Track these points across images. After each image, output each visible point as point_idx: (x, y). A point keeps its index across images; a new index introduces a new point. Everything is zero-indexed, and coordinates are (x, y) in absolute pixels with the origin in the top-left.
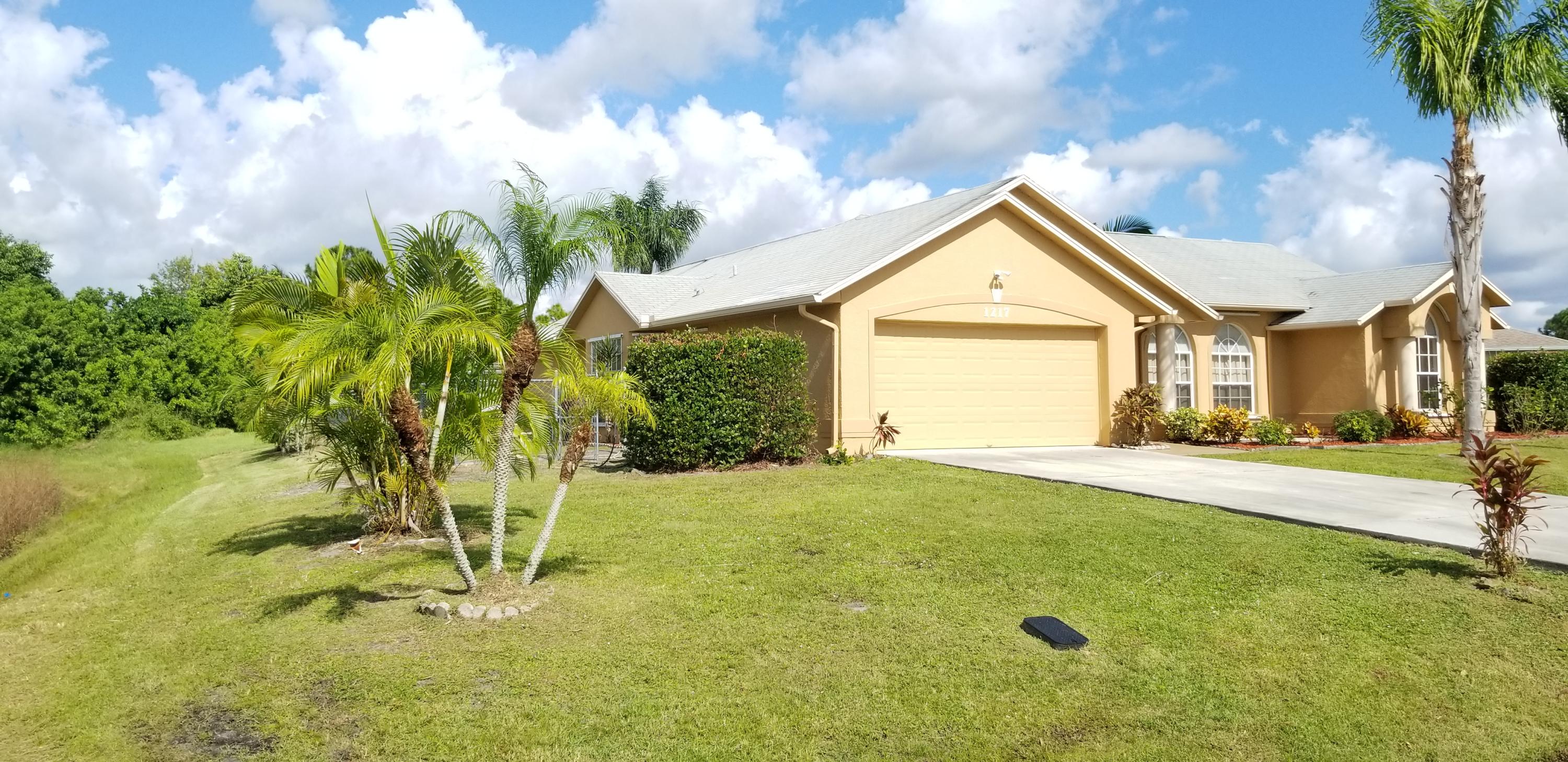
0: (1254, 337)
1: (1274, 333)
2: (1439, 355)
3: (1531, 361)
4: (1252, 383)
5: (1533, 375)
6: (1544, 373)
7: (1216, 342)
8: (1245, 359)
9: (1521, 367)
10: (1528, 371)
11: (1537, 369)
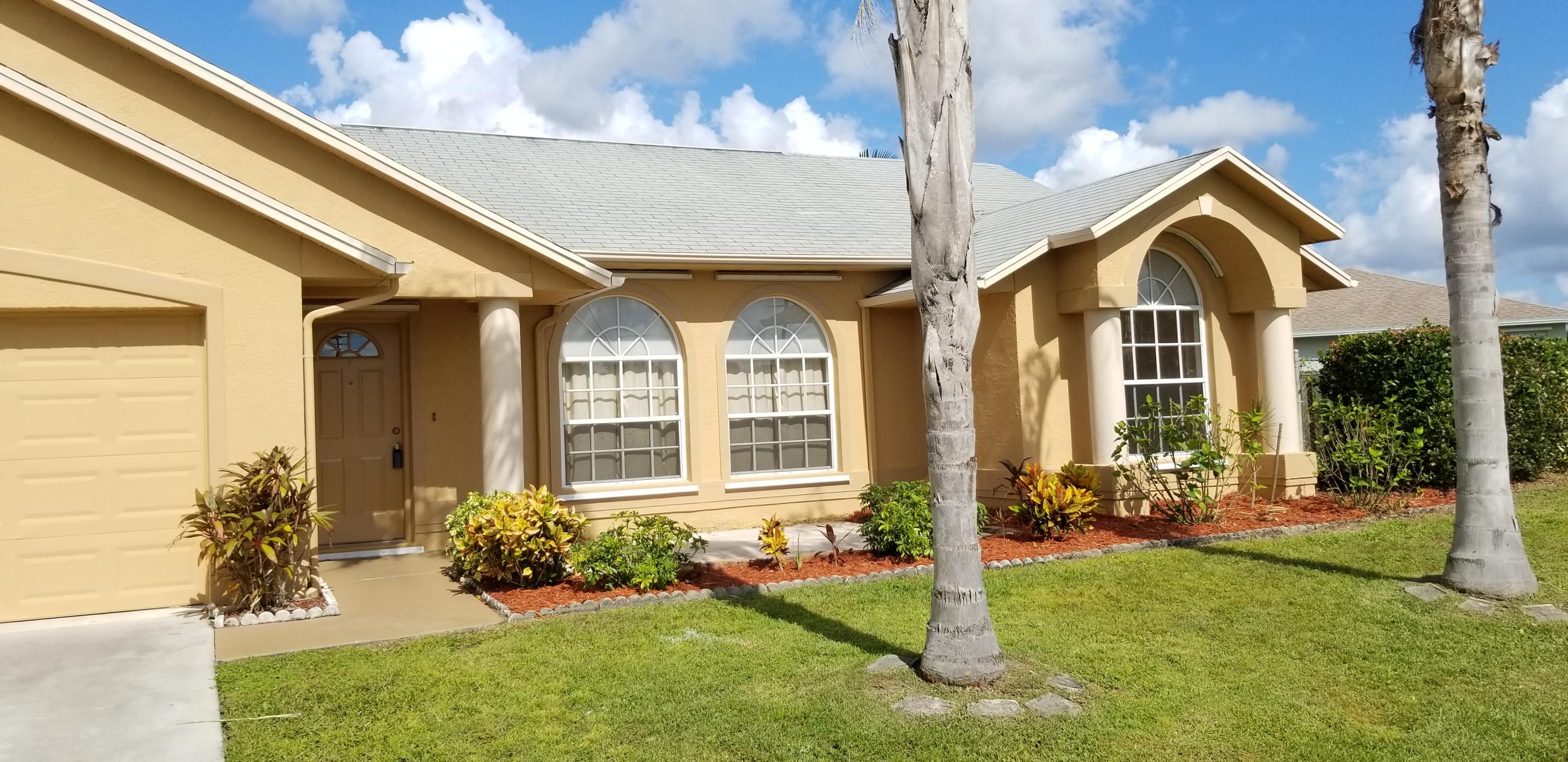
0: (830, 323)
1: (874, 312)
2: (1203, 343)
3: (1388, 349)
4: (832, 411)
5: (1393, 378)
6: (1415, 372)
7: (734, 335)
8: (821, 364)
9: (1372, 361)
10: (1385, 370)
11: (1401, 364)
